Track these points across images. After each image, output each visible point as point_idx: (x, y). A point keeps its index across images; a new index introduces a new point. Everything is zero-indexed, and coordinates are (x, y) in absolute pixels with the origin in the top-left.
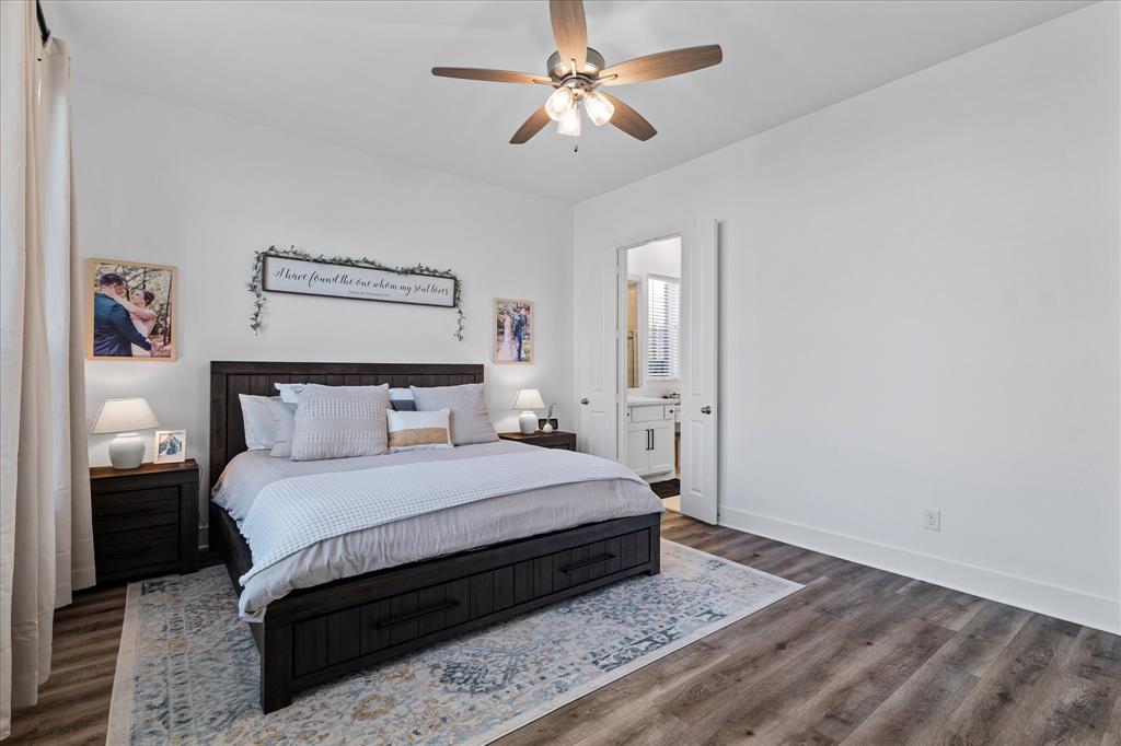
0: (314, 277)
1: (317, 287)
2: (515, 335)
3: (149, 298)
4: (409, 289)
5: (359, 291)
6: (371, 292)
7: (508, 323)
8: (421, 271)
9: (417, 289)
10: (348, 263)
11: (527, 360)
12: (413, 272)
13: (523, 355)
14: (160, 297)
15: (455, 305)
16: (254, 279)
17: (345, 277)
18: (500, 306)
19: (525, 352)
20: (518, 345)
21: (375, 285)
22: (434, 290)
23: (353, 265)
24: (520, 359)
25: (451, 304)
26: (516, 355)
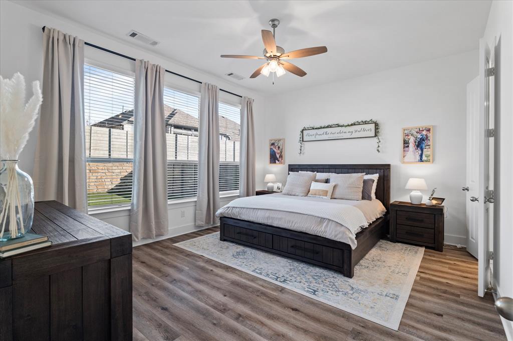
0: (317, 134)
1: (318, 138)
2: (418, 146)
3: (279, 147)
4: (352, 132)
5: (332, 137)
6: (336, 136)
7: (412, 140)
8: (359, 123)
9: (356, 131)
10: (328, 127)
11: (427, 161)
12: (354, 124)
13: (424, 158)
14: (281, 148)
15: (376, 136)
16: (300, 138)
17: (326, 132)
18: (406, 132)
19: (426, 156)
20: (420, 152)
21: (338, 133)
22: (364, 130)
23: (331, 127)
24: (421, 160)
25: (374, 135)
26: (418, 158)
